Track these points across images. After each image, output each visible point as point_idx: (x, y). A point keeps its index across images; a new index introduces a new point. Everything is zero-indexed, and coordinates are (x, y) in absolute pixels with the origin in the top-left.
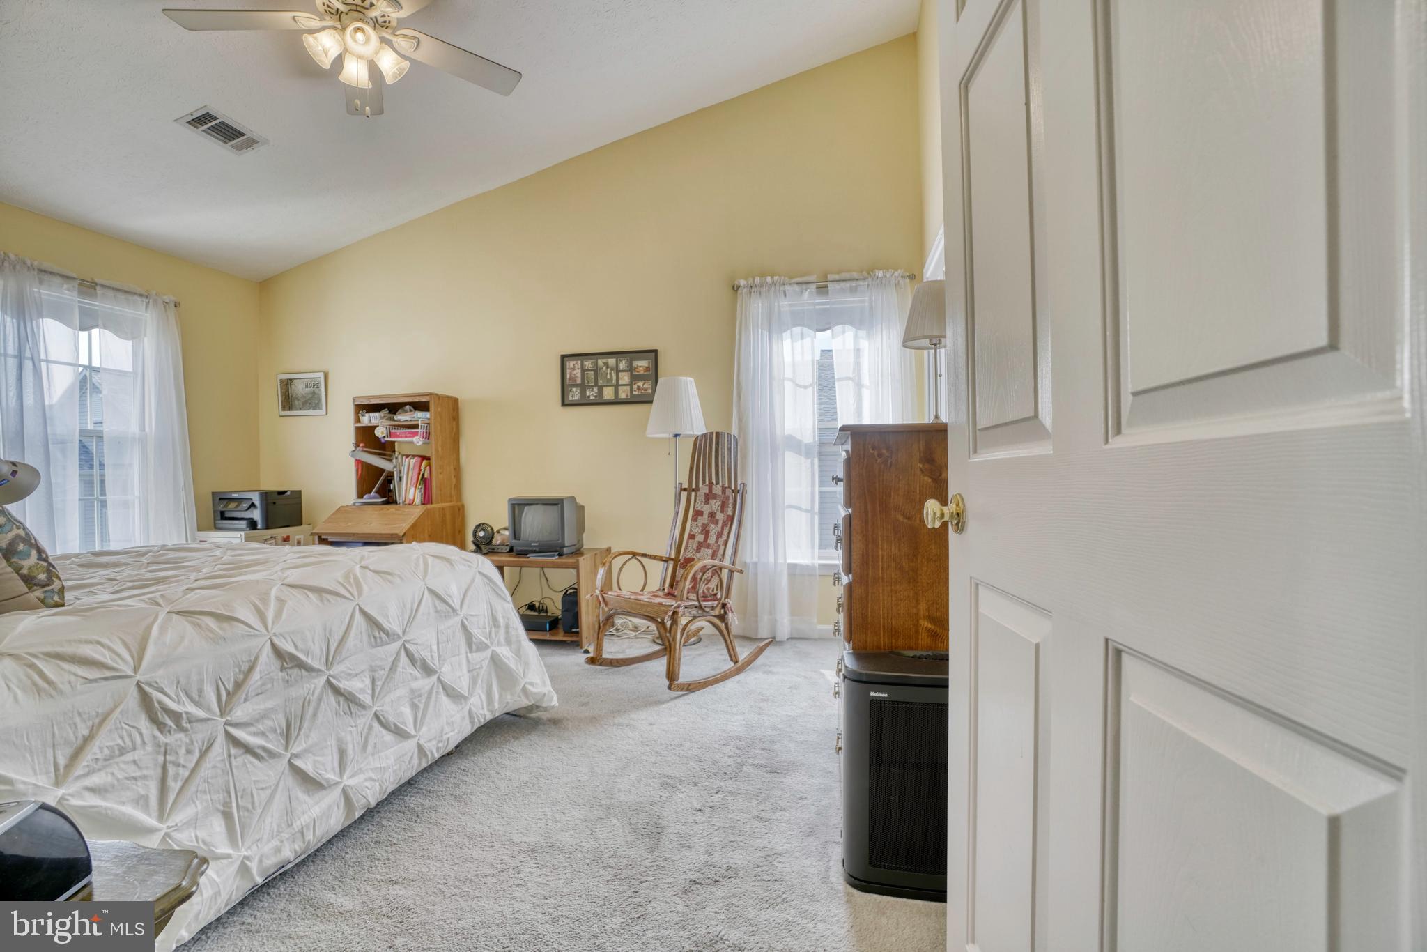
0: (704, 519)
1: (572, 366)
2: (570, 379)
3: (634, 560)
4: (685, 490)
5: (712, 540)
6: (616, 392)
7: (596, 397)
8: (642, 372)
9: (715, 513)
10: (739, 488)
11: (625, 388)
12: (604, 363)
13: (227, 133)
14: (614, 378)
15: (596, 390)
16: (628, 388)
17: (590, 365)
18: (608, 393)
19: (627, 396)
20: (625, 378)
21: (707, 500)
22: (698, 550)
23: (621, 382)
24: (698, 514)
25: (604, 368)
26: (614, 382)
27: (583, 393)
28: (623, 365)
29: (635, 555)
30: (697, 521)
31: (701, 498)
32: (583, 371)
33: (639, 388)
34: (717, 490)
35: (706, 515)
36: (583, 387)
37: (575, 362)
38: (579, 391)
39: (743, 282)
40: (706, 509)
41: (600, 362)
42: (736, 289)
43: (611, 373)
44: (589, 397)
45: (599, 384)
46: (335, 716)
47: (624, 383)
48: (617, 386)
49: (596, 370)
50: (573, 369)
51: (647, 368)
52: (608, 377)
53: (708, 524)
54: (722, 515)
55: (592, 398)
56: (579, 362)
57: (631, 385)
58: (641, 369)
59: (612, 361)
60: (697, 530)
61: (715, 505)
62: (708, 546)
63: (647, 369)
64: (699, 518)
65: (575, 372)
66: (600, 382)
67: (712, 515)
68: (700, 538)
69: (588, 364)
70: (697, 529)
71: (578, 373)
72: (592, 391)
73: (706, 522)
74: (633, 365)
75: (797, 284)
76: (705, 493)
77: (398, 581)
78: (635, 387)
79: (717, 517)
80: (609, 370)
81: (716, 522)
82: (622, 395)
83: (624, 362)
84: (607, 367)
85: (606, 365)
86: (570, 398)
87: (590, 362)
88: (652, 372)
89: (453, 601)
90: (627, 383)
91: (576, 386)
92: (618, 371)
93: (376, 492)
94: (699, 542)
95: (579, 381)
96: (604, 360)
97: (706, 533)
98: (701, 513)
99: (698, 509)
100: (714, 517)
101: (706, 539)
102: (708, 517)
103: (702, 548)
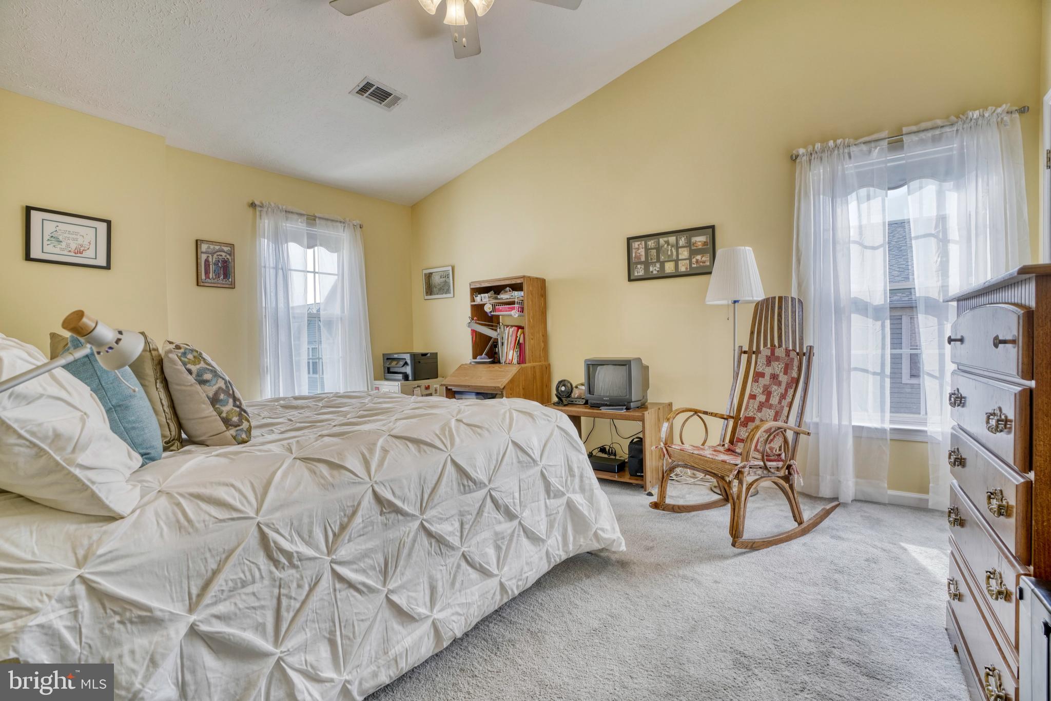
0: (765, 381)
1: (637, 246)
2: (635, 257)
3: (696, 417)
4: (745, 352)
5: (774, 400)
6: (677, 266)
7: (658, 271)
8: (700, 247)
9: (778, 375)
10: (805, 351)
11: (685, 261)
12: (665, 242)
13: (381, 96)
14: (675, 253)
15: (658, 265)
16: (688, 262)
17: (653, 244)
18: (669, 268)
19: (687, 268)
20: (684, 253)
21: (769, 361)
22: (760, 409)
23: (680, 257)
24: (759, 375)
25: (666, 245)
26: (674, 257)
27: (646, 269)
28: (682, 242)
29: (696, 412)
30: (758, 382)
31: (762, 360)
32: (647, 250)
33: (697, 261)
34: (780, 352)
35: (767, 377)
36: (647, 264)
37: (639, 243)
38: (643, 267)
39: (802, 151)
40: (768, 371)
41: (662, 241)
42: (794, 158)
43: (671, 250)
44: (652, 272)
45: (661, 260)
46: (427, 556)
47: (684, 257)
48: (677, 261)
49: (658, 249)
50: (638, 249)
51: (705, 242)
52: (669, 253)
53: (770, 385)
54: (786, 377)
55: (655, 272)
56: (643, 242)
57: (690, 259)
58: (700, 244)
59: (672, 239)
60: (758, 390)
61: (777, 367)
62: (770, 407)
63: (705, 244)
64: (760, 379)
65: (640, 251)
66: (662, 258)
67: (774, 377)
68: (762, 398)
69: (651, 243)
70: (759, 389)
71: (642, 252)
72: (655, 266)
73: (768, 383)
74: (692, 241)
75: (864, 143)
76: (767, 356)
77: (486, 433)
78: (694, 260)
79: (780, 379)
80: (669, 247)
81: (780, 384)
82: (682, 269)
83: (683, 239)
84: (668, 245)
85: (667, 243)
86: (636, 274)
87: (653, 241)
88: (710, 246)
89: (534, 453)
90: (687, 257)
91: (641, 263)
92: (678, 247)
93: (486, 355)
94: (760, 402)
95: (643, 259)
96: (666, 239)
97: (769, 394)
98: (762, 375)
99: (760, 370)
100: (777, 379)
101: (768, 400)
102: (771, 378)
103: (764, 409)
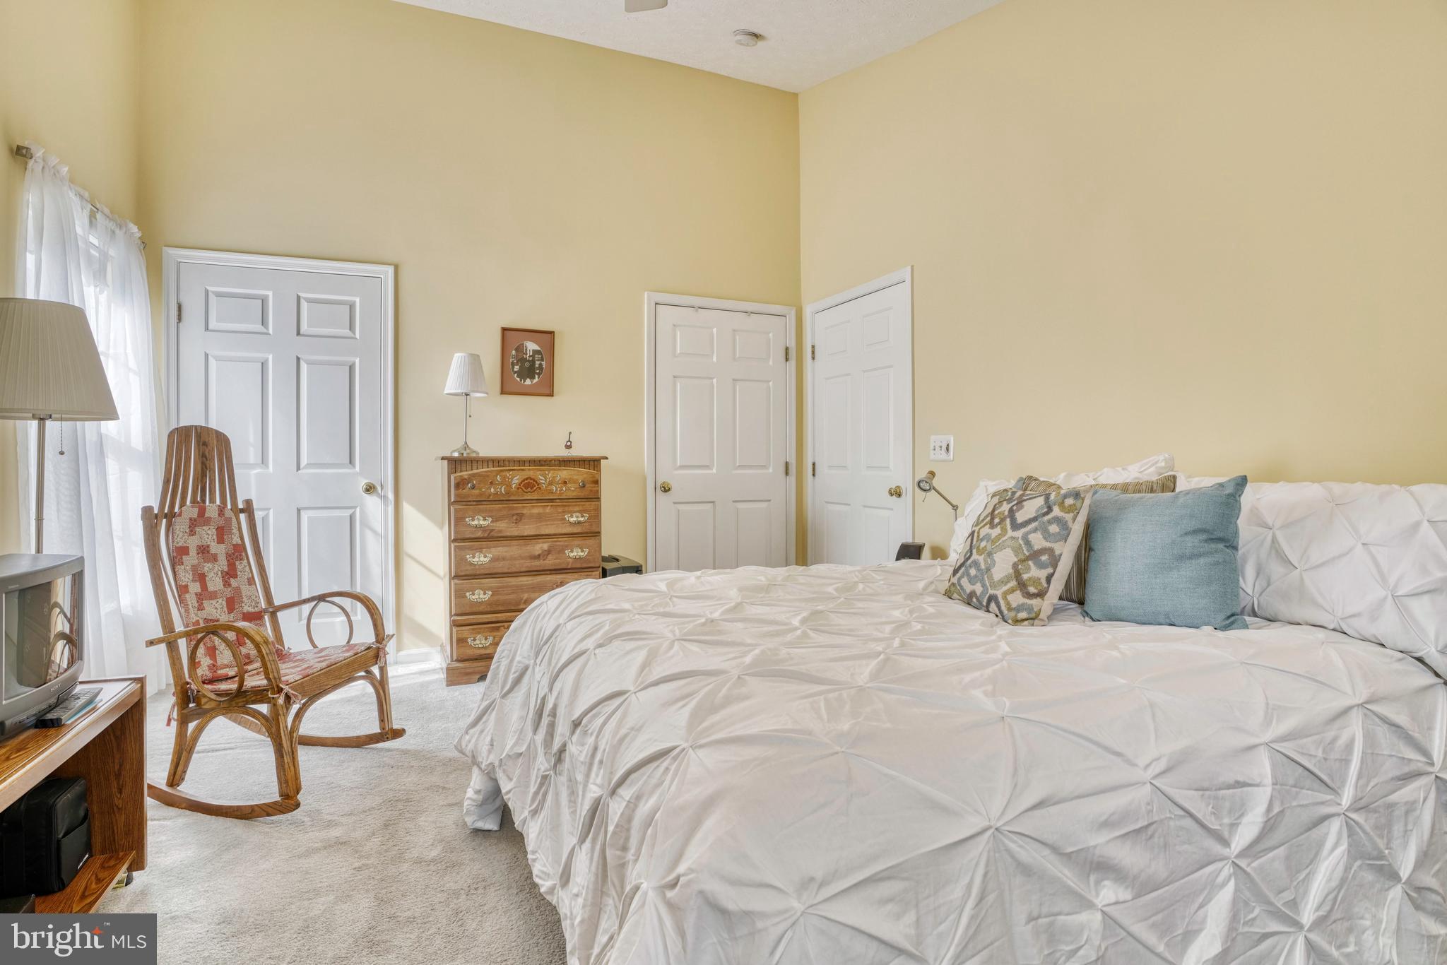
0: (191, 559)
5: (215, 583)
9: (208, 546)
10: (241, 506)
21: (193, 525)
22: (201, 605)
30: (182, 563)
31: (178, 527)
34: (211, 511)
35: (193, 552)
40: (193, 543)
53: (199, 563)
54: (222, 546)
60: (186, 577)
61: (207, 535)
62: (213, 596)
64: (184, 558)
67: (203, 550)
68: (195, 588)
70: (187, 575)
73: (195, 562)
76: (190, 519)
79: (213, 551)
81: (215, 558)
94: (196, 594)
97: (202, 578)
98: (184, 551)
99: (180, 544)
100: (208, 552)
101: (204, 586)
102: (198, 554)
103: (205, 603)
